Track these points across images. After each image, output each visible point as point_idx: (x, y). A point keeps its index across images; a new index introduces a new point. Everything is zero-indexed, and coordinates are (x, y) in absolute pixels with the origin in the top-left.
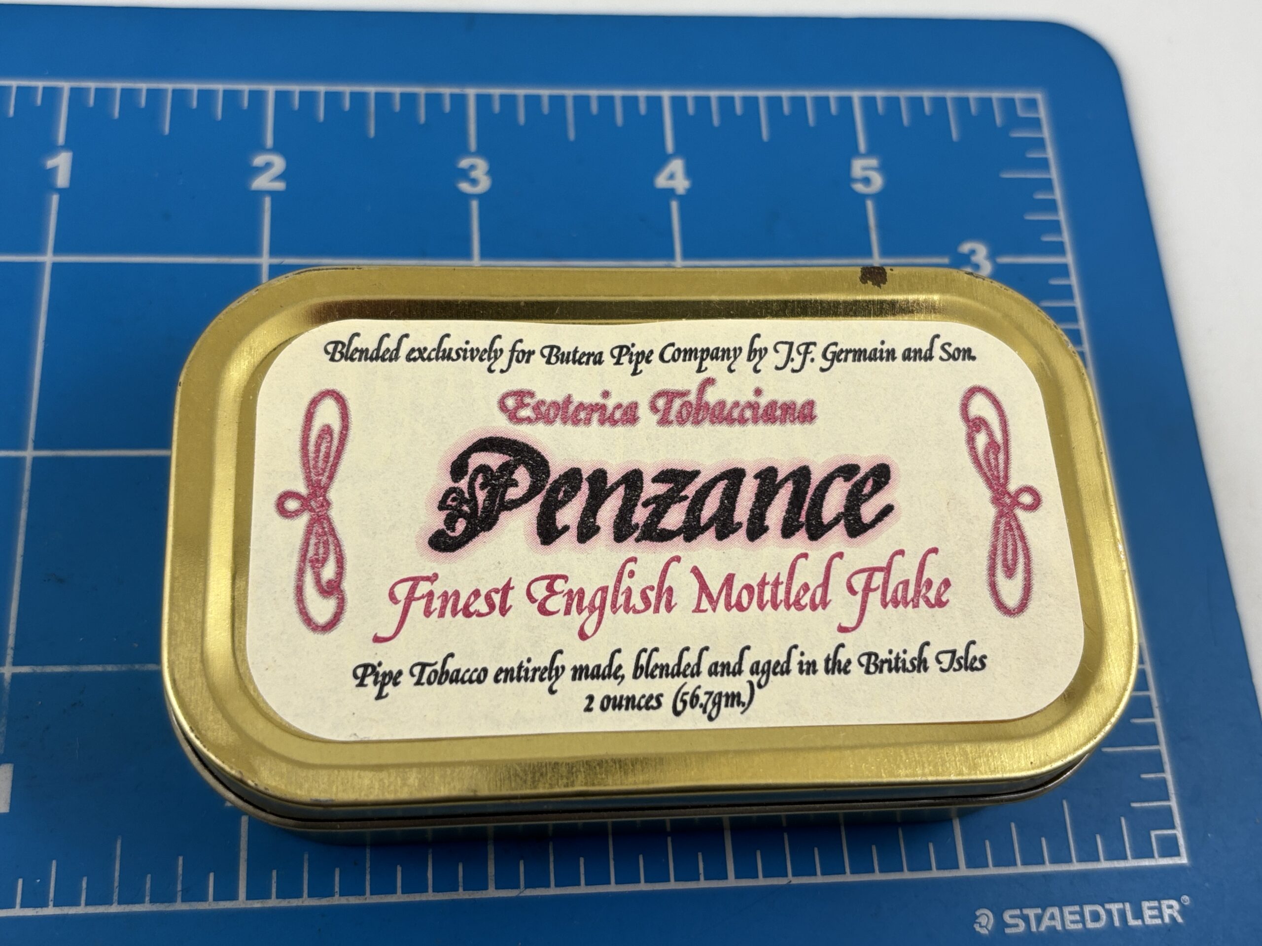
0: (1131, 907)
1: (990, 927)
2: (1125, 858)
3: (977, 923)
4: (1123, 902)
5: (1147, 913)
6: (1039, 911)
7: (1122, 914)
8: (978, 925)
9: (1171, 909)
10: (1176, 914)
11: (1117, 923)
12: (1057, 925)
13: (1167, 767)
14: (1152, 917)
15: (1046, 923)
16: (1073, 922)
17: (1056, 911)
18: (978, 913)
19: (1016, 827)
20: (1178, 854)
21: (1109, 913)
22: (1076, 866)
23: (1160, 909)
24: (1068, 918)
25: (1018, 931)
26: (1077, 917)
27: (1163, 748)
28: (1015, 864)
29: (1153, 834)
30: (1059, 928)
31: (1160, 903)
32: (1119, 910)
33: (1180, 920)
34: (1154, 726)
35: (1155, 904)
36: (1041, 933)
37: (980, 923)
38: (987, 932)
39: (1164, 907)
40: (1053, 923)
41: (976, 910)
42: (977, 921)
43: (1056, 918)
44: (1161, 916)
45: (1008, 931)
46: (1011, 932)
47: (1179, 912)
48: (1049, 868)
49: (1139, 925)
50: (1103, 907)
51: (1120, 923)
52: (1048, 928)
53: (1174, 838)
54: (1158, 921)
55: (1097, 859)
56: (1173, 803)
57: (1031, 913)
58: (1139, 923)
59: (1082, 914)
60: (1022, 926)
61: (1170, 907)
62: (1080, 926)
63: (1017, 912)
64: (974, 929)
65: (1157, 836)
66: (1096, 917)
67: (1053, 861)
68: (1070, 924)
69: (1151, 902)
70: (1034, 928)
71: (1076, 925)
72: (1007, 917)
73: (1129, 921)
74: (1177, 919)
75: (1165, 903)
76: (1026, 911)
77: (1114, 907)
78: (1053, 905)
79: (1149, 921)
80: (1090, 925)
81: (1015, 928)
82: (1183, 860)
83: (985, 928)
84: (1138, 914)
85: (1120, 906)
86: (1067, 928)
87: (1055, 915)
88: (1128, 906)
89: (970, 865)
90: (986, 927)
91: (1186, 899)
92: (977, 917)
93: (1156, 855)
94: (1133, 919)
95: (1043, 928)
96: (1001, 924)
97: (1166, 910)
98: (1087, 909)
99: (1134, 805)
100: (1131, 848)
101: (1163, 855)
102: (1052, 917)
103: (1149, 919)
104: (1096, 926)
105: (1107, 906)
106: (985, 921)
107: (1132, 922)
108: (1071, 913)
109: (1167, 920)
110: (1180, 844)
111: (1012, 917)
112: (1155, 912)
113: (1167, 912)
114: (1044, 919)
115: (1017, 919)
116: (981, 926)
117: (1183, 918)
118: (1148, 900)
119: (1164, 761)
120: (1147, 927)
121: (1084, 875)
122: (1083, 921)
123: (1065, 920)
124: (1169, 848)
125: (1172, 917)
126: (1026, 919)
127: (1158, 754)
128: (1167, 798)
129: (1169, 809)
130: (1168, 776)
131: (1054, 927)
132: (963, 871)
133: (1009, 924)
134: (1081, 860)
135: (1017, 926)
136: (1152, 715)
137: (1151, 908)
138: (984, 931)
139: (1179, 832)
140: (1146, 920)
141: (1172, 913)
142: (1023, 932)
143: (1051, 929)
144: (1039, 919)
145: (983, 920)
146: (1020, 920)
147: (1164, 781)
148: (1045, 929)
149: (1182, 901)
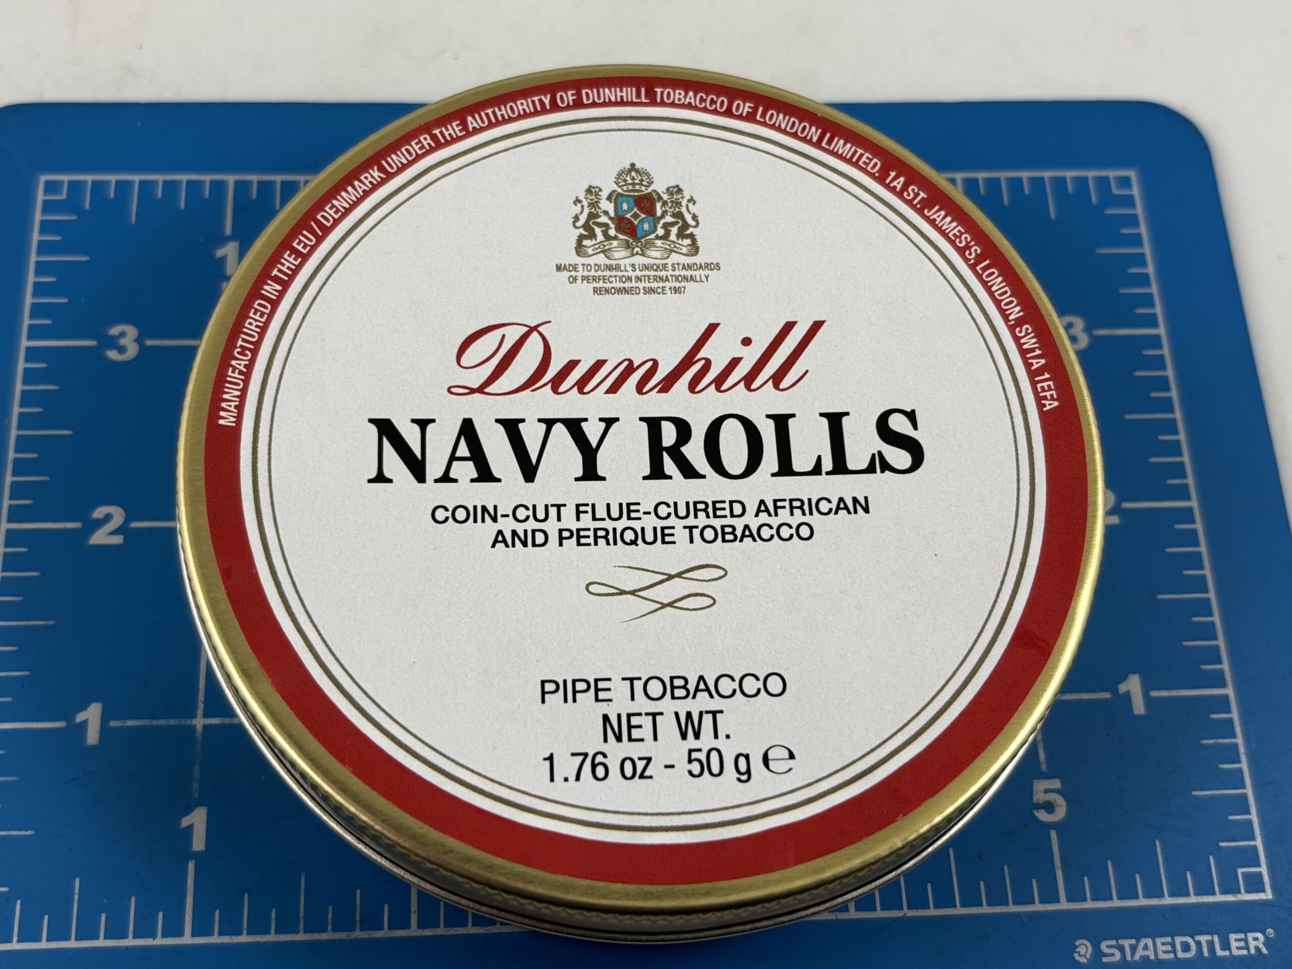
0: (1219, 937)
1: (1088, 956)
2: (1214, 894)
3: (1077, 952)
4: (1212, 934)
5: (1234, 944)
6: (1133, 941)
7: (1211, 944)
8: (1077, 954)
9: (1256, 941)
10: (1261, 946)
11: (1206, 954)
12: (1150, 955)
13: (1253, 809)
14: (1239, 948)
15: (1140, 952)
16: (1164, 952)
17: (1149, 941)
18: (1077, 943)
19: (1112, 864)
20: (1263, 890)
21: (1199, 944)
22: (1168, 901)
23: (1246, 940)
24: (1161, 948)
25: (1114, 960)
26: (1169, 948)
27: (1249, 791)
28: (1111, 899)
29: (1240, 871)
30: (1152, 957)
31: (1246, 935)
32: (1207, 942)
33: (1264, 951)
34: (1240, 771)
35: (1242, 936)
36: (1136, 961)
37: (1079, 953)
38: (1085, 961)
39: (1250, 940)
40: (1146, 953)
41: (1076, 940)
42: (1077, 950)
43: (1149, 948)
44: (1247, 948)
45: (1105, 960)
46: (1107, 961)
47: (1264, 944)
48: (1143, 902)
49: (1227, 956)
50: (1193, 938)
51: (1209, 954)
52: (1142, 957)
53: (1260, 875)
54: (1245, 952)
55: (1188, 895)
56: (1259, 843)
57: (1127, 943)
58: (1227, 953)
59: (1173, 945)
60: (1118, 956)
61: (1256, 939)
62: (1172, 956)
63: (1114, 942)
64: (1074, 958)
65: (1244, 874)
66: (1186, 947)
67: (1147, 896)
68: (1162, 954)
69: (1238, 934)
70: (1129, 958)
71: (1167, 955)
72: (1104, 946)
73: (1217, 951)
74: (1262, 950)
75: (1251, 936)
76: (1121, 942)
77: (1204, 939)
78: (1146, 936)
79: (1235, 952)
80: (1181, 955)
81: (1112, 958)
82: (1268, 895)
83: (1084, 958)
84: (1226, 946)
85: (1209, 937)
86: (1160, 957)
87: (1148, 945)
88: (1216, 938)
89: (1070, 900)
90: (1084, 956)
91: (1270, 931)
92: (1076, 947)
93: (1243, 890)
94: (1221, 950)
95: (1137, 957)
96: (1098, 953)
97: (1252, 942)
98: (1178, 940)
99: (1222, 844)
100: (1218, 884)
101: (1248, 891)
102: (1146, 948)
103: (1236, 950)
104: (1186, 956)
105: (1197, 938)
106: (1084, 951)
107: (1220, 953)
108: (1163, 944)
109: (1253, 951)
110: (1265, 882)
111: (1108, 947)
112: (1242, 944)
113: (1252, 944)
114: (1138, 949)
115: (1113, 949)
116: (1080, 955)
117: (1267, 949)
118: (1235, 932)
119: (1249, 804)
120: (1234, 957)
121: (1175, 908)
122: (1174, 951)
123: (1158, 950)
124: (1255, 884)
125: (1257, 949)
126: (1121, 949)
127: (1245, 797)
128: (1253, 839)
129: (1255, 848)
130: (1254, 817)
131: (1148, 956)
132: (1064, 905)
133: (1106, 954)
134: (1172, 895)
135: (1113, 955)
136: (1238, 761)
137: (1237, 940)
138: (1083, 960)
139: (1264, 870)
140: (1233, 951)
141: (1258, 945)
142: (1119, 960)
143: (1146, 958)
144: (1134, 949)
145: (1082, 950)
146: (1116, 950)
147: (1250, 822)
148: (1140, 959)
149: (1267, 934)
